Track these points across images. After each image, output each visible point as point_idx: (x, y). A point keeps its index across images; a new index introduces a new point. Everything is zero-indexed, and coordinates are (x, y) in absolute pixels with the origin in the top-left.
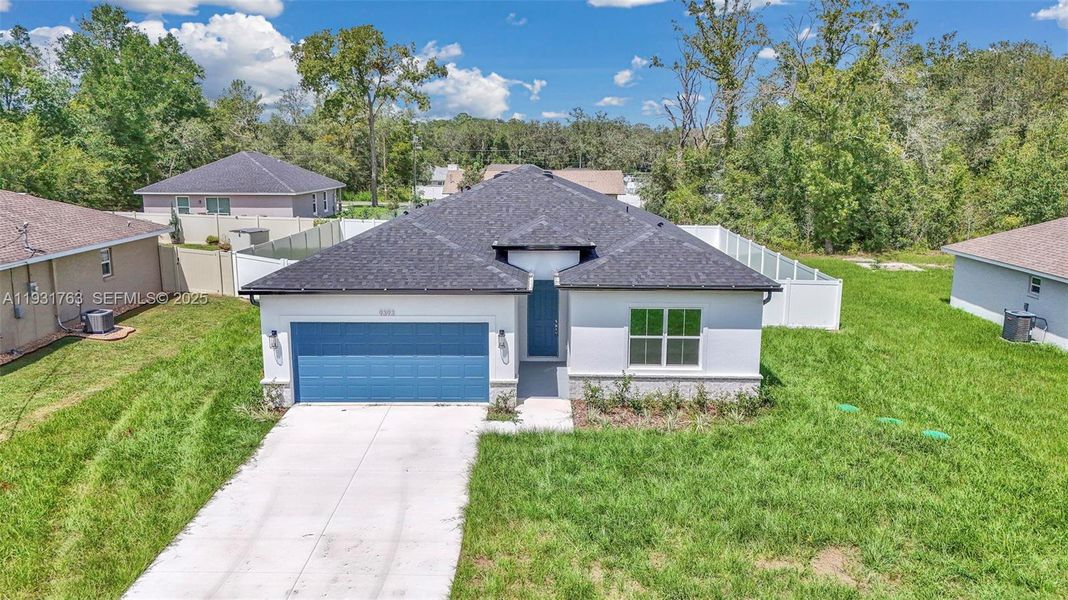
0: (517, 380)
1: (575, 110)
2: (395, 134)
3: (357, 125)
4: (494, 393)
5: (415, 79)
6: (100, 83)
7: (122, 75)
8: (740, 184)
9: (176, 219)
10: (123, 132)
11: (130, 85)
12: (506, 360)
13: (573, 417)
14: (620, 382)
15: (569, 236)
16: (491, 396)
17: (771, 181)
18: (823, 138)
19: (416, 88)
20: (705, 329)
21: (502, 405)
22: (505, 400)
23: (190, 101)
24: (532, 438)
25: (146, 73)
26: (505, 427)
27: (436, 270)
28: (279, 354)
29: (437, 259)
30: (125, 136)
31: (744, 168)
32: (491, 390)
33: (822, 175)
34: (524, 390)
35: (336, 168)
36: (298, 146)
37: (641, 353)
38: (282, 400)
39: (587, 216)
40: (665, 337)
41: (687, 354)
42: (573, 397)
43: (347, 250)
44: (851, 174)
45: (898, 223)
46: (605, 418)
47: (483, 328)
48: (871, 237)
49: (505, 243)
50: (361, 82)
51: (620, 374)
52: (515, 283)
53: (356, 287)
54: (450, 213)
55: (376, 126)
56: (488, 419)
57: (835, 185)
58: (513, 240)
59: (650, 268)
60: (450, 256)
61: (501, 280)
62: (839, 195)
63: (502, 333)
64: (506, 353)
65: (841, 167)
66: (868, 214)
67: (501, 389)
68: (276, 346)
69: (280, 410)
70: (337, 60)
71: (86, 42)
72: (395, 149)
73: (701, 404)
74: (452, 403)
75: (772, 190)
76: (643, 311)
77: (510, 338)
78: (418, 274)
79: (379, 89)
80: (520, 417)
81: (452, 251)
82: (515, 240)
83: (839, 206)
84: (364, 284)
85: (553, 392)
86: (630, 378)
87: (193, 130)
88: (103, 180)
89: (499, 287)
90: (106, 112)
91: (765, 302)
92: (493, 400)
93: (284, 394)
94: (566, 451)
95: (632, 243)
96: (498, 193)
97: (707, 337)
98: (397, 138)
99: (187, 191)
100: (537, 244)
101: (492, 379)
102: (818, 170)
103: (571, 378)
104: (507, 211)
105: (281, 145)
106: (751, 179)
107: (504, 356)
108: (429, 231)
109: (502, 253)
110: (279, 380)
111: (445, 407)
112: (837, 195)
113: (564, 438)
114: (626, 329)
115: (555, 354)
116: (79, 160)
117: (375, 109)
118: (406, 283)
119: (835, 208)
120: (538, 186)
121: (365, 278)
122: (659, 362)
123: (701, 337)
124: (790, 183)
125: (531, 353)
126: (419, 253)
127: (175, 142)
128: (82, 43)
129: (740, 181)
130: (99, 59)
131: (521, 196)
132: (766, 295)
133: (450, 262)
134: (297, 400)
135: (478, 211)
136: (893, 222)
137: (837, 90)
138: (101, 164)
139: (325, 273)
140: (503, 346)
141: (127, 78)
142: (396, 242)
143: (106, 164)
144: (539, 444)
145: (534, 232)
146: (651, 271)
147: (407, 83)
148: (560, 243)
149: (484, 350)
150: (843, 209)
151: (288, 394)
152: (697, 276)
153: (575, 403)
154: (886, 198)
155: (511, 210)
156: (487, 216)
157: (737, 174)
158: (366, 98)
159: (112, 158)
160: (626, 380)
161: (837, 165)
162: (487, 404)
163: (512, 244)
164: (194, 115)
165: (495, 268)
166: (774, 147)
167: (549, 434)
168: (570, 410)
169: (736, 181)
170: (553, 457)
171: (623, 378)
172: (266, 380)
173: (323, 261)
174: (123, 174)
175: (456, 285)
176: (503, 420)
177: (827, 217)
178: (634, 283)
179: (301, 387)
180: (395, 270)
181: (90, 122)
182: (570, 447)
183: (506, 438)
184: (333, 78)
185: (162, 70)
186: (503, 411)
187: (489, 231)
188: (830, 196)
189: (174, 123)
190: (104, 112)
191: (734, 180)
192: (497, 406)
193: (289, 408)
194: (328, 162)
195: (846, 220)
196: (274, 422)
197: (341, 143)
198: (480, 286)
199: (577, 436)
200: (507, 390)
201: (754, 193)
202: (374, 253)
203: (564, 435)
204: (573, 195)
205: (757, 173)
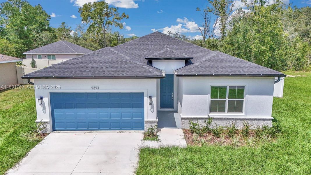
0: (157, 120)
1: (169, 32)
2: (112, 38)
3: (101, 35)
4: (147, 126)
5: (118, 19)
6: (14, 18)
7: (21, 16)
8: (228, 49)
9: (34, 61)
10: (22, 35)
11: (24, 19)
12: (152, 110)
13: (185, 138)
14: (207, 121)
15: (180, 54)
16: (145, 127)
17: (239, 48)
18: (258, 31)
19: (119, 22)
20: (247, 95)
21: (151, 132)
22: (152, 130)
23: (45, 25)
24: (167, 151)
25: (30, 15)
26: (152, 144)
27: (119, 68)
28: (44, 108)
29: (120, 63)
30: (22, 36)
31: (229, 44)
32: (145, 125)
33: (259, 45)
34: (161, 125)
35: (94, 48)
36: (82, 41)
37: (216, 107)
38: (46, 130)
39: (186, 48)
40: (227, 99)
41: (237, 107)
42: (184, 127)
43: (78, 59)
44: (269, 44)
45: (284, 62)
46: (203, 140)
47: (142, 95)
48: (274, 66)
49: (151, 57)
50: (101, 19)
51: (207, 117)
52: (157, 73)
53: (80, 75)
54: (127, 47)
55: (106, 36)
56: (144, 140)
57: (264, 48)
58: (154, 56)
59: (220, 67)
60: (126, 62)
61: (150, 72)
62: (265, 52)
63: (150, 97)
64: (152, 107)
65: (266, 41)
66: (274, 59)
67: (150, 125)
68: (42, 104)
69: (44, 135)
70: (93, 12)
71: (9, 5)
72: (113, 43)
73: (246, 132)
74: (127, 131)
75: (239, 51)
76: (216, 88)
77: (154, 100)
78: (110, 69)
79: (107, 22)
80: (160, 138)
81: (127, 60)
82: (156, 56)
83: (265, 55)
84: (84, 74)
85: (173, 125)
86: (211, 118)
87: (46, 34)
88: (14, 50)
89: (149, 75)
90: (15, 28)
91: (275, 82)
92: (146, 129)
93: (47, 127)
94: (186, 161)
95: (209, 57)
96: (147, 40)
97: (248, 99)
98: (113, 39)
99: (41, 53)
100: (166, 57)
101: (145, 120)
102: (257, 43)
103: (182, 119)
104: (151, 46)
105: (77, 42)
106: (232, 48)
107: (152, 108)
108: (117, 52)
109: (150, 61)
110: (44, 120)
111: (123, 133)
112: (264, 52)
113: (185, 152)
114: (209, 96)
115: (172, 107)
116: (6, 43)
117: (105, 28)
118: (104, 73)
119: (263, 56)
120: (163, 38)
121: (85, 71)
122: (224, 111)
123: (244, 99)
124: (246, 49)
125: (162, 107)
126: (111, 61)
127: (40, 38)
128: (8, 5)
129: (228, 48)
130: (13, 10)
131: (157, 41)
132: (276, 79)
133: (126, 64)
134: (54, 130)
135: (139, 47)
136: (282, 61)
137: (265, 14)
138: (14, 45)
139: (66, 69)
140: (151, 104)
141: (23, 17)
142: (101, 56)
143: (16, 45)
144: (171, 156)
145: (164, 52)
146: (220, 68)
147: (116, 20)
148: (176, 57)
149: (142, 106)
150: (266, 56)
151: (49, 127)
152: (243, 70)
153: (185, 131)
154: (280, 53)
155: (153, 46)
156: (143, 48)
157: (227, 46)
158: (103, 25)
159: (18, 43)
160: (209, 120)
161: (264, 41)
162: (143, 131)
163: (155, 57)
164: (47, 30)
165: (147, 67)
166: (240, 37)
167: (176, 148)
168: (183, 134)
169: (227, 48)
170: (180, 164)
171: (209, 119)
172: (38, 120)
173: (66, 64)
174: (21, 48)
175: (128, 74)
176: (152, 140)
177: (260, 59)
178: (214, 73)
179: (56, 123)
180: (100, 68)
181: (11, 31)
182: (188, 157)
183: (154, 152)
184: (92, 18)
185: (35, 14)
186: (151, 135)
187: (143, 54)
188: (262, 51)
189: (40, 33)
190: (15, 27)
191: (226, 48)
192: (149, 133)
193: (48, 134)
194: (91, 47)
195: (267, 60)
196: (38, 142)
197: (96, 41)
198: (140, 74)
199: (190, 150)
200: (153, 125)
201: (233, 52)
202: (90, 61)
203: (183, 149)
204: (179, 40)
205: (234, 46)
